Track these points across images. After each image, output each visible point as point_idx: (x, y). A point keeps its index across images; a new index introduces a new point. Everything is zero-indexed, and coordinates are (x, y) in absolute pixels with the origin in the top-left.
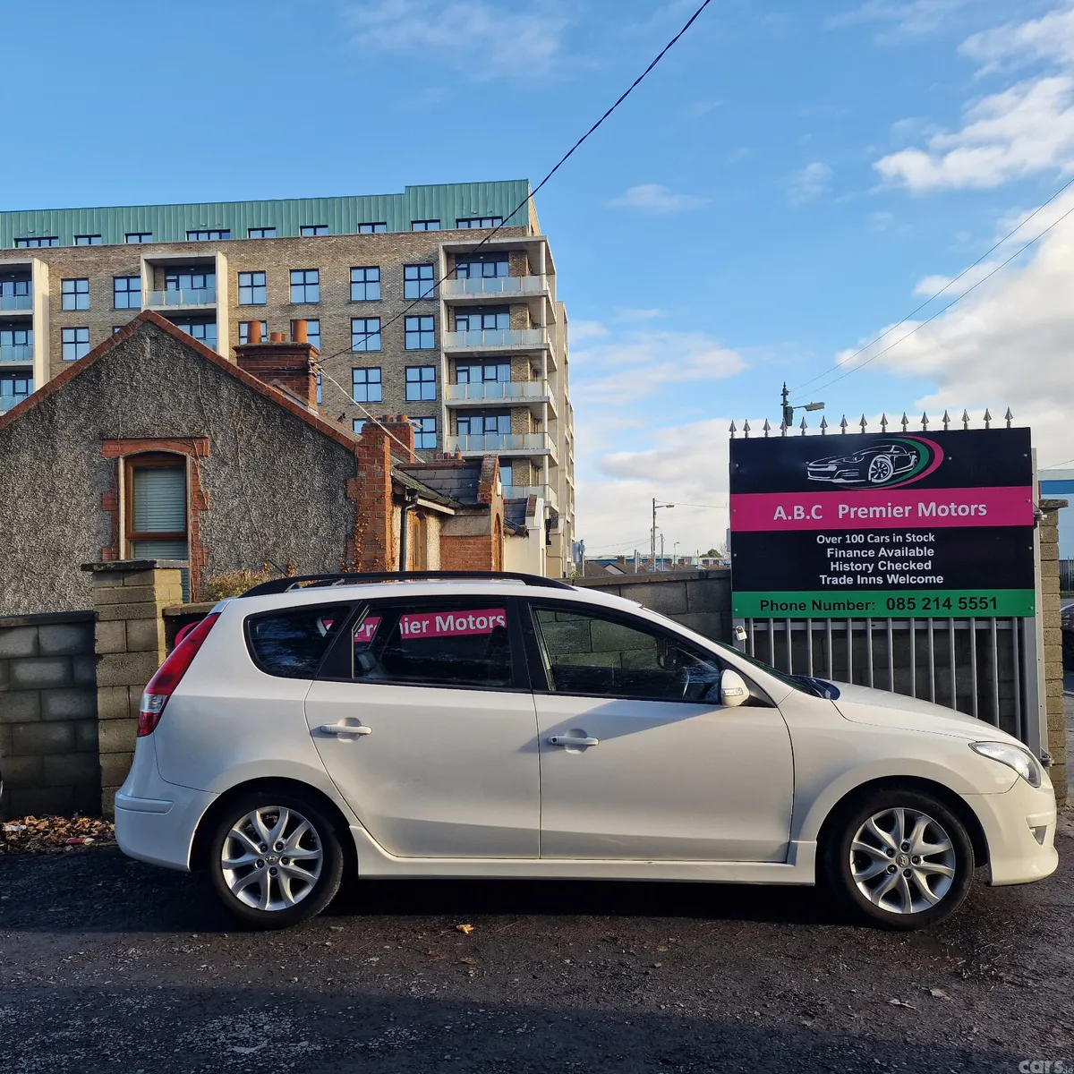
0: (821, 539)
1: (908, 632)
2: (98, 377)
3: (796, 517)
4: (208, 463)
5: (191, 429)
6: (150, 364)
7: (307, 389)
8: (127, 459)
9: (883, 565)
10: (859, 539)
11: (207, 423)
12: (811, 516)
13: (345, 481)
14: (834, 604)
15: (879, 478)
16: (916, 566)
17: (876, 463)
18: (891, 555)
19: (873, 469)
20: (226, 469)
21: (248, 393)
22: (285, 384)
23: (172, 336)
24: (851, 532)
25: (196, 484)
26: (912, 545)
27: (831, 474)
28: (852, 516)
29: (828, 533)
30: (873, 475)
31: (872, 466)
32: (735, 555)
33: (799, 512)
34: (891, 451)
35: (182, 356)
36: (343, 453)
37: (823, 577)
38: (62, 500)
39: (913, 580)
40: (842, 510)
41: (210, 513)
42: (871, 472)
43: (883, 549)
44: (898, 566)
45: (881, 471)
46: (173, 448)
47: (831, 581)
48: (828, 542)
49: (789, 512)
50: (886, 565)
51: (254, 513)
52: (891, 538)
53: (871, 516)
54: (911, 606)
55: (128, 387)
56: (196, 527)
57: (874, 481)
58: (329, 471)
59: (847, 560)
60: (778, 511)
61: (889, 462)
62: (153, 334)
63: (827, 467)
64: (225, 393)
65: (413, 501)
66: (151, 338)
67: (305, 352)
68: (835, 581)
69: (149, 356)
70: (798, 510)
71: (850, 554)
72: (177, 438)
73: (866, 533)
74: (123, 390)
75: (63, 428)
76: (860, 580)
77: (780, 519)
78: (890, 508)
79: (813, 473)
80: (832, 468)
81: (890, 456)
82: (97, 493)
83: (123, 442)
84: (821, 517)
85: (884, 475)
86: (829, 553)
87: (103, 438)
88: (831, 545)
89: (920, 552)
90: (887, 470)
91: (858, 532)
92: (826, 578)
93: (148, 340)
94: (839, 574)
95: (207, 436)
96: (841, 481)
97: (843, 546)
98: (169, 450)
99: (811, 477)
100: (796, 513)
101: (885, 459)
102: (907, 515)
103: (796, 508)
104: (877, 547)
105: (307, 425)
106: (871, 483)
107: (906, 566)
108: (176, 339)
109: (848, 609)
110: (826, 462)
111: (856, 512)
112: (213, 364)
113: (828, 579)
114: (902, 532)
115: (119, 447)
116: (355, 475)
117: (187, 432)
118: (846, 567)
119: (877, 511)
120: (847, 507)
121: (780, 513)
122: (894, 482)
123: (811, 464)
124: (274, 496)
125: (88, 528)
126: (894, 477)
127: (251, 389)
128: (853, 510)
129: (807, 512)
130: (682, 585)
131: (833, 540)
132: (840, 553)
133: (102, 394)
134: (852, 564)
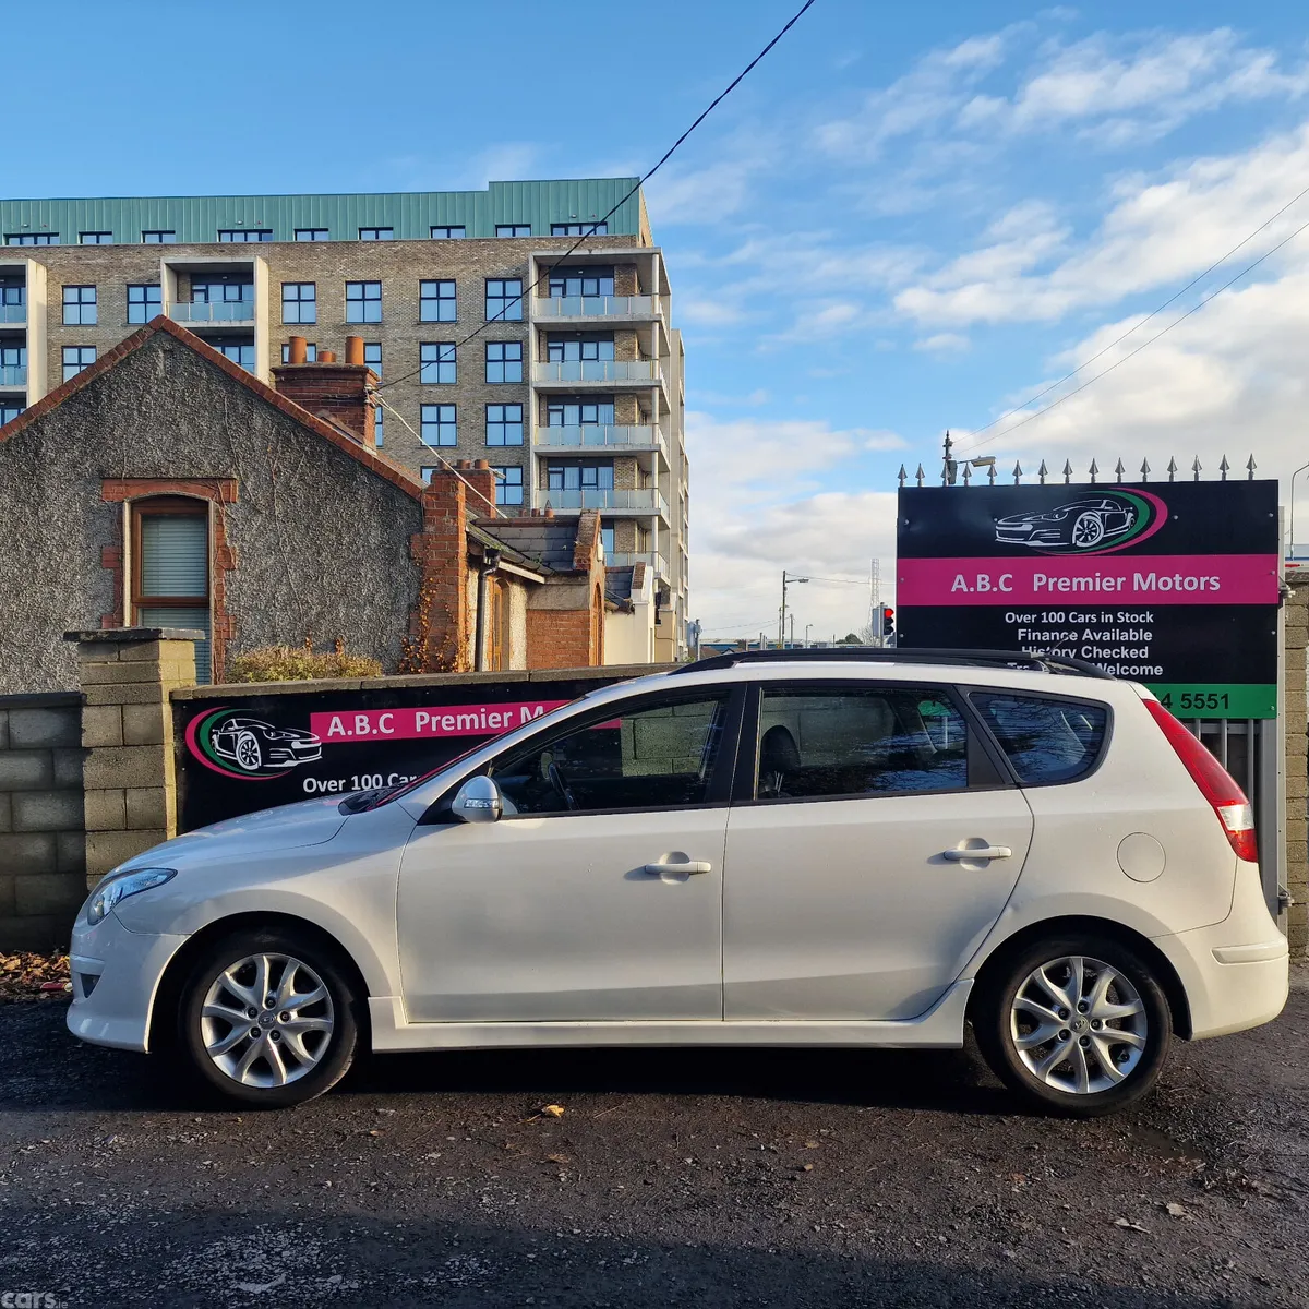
0: (1011, 618)
2: (97, 398)
3: (979, 589)
4: (236, 511)
5: (215, 468)
6: (164, 384)
7: (363, 423)
8: (133, 504)
10: (1058, 617)
11: (235, 461)
13: (408, 538)
15: (1084, 541)
17: (1082, 522)
19: (1078, 530)
21: (288, 424)
22: (335, 416)
23: (192, 350)
24: (1049, 609)
25: (220, 537)
26: (1125, 627)
27: (1025, 535)
28: (1051, 589)
29: (1020, 610)
30: (1078, 537)
31: (1077, 525)
33: (983, 582)
34: (1102, 507)
35: (204, 375)
36: (405, 501)
38: (51, 552)
40: (1039, 580)
41: (237, 573)
42: (1075, 533)
45: (1088, 532)
46: (193, 491)
48: (1019, 621)
49: (971, 582)
51: (293, 576)
52: (1099, 618)
53: (1075, 589)
55: (136, 413)
56: (220, 592)
57: (1079, 544)
58: (388, 524)
60: (957, 581)
61: (1099, 521)
62: (168, 346)
64: (258, 423)
65: (493, 564)
66: (164, 352)
67: (360, 377)
69: (161, 375)
70: (983, 579)
72: (197, 479)
73: (1067, 609)
74: (128, 417)
75: (52, 463)
77: (959, 590)
78: (1098, 580)
79: (1003, 534)
80: (1027, 527)
81: (1100, 513)
82: (95, 547)
83: (130, 482)
84: (1011, 589)
85: (1092, 537)
87: (103, 476)
88: (1023, 625)
90: (1095, 531)
91: (1057, 609)
93: (161, 354)
95: (235, 476)
98: (187, 494)
99: (1000, 539)
100: (980, 583)
101: (1093, 517)
102: (1119, 588)
103: (980, 577)
105: (363, 466)
106: (1075, 547)
110: (1019, 519)
111: (1055, 584)
112: (244, 387)
114: (1113, 610)
115: (123, 488)
116: (421, 530)
117: (208, 470)
119: (1082, 582)
120: (1044, 577)
121: (959, 583)
122: (1106, 545)
123: (1001, 522)
124: (319, 554)
125: (84, 590)
126: (1104, 541)
127: (291, 419)
128: (1051, 581)
129: (994, 582)
131: (1026, 618)
133: (100, 420)
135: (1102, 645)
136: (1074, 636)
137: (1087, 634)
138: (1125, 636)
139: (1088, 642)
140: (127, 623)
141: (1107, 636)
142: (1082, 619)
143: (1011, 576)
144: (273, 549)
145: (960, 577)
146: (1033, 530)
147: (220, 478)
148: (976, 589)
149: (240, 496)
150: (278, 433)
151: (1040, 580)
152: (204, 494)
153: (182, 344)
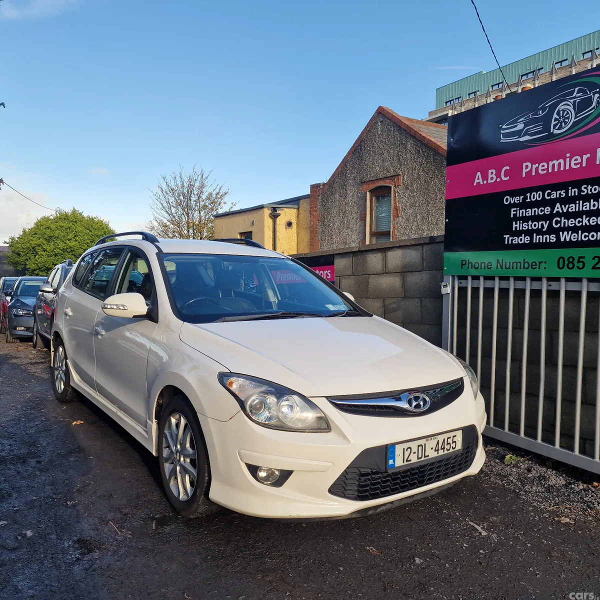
0: (508, 200)
1: (579, 294)
3: (490, 181)
4: (400, 190)
9: (557, 222)
10: (537, 196)
12: (501, 178)
14: (513, 263)
15: (559, 129)
16: (589, 221)
17: (558, 114)
18: (565, 211)
19: (556, 120)
20: (408, 192)
25: (395, 203)
26: (587, 198)
27: (519, 133)
28: (534, 174)
29: (513, 194)
30: (555, 126)
31: (555, 116)
32: (447, 220)
34: (574, 95)
35: (392, 129)
37: (506, 237)
39: (585, 237)
41: (400, 218)
42: (553, 123)
43: (558, 205)
44: (571, 223)
47: (512, 240)
48: (512, 202)
49: (485, 177)
50: (560, 222)
51: (419, 217)
52: (567, 193)
53: (550, 171)
54: (581, 265)
56: (394, 227)
57: (556, 132)
59: (525, 219)
61: (571, 108)
63: (516, 126)
66: (381, 122)
68: (516, 240)
70: (492, 173)
71: (530, 212)
73: (543, 189)
76: (537, 238)
78: (568, 160)
79: (505, 135)
80: (520, 126)
81: (572, 101)
84: (508, 178)
85: (566, 123)
86: (513, 213)
88: (515, 205)
89: (594, 205)
90: (568, 118)
91: (536, 189)
92: (508, 238)
94: (518, 233)
95: (400, 173)
96: (527, 138)
97: (524, 205)
98: (385, 185)
99: (503, 140)
100: (490, 176)
101: (568, 106)
102: (584, 165)
103: (490, 171)
104: (552, 203)
106: (552, 135)
107: (579, 222)
108: (390, 120)
109: (524, 268)
110: (516, 122)
111: (537, 169)
112: (405, 130)
113: (510, 239)
114: (577, 184)
118: (525, 226)
119: (556, 164)
120: (529, 164)
121: (479, 179)
123: (504, 127)
124: (428, 206)
125: (356, 230)
126: (575, 124)
127: (420, 141)
128: (534, 167)
129: (498, 175)
130: (420, 248)
132: (521, 213)
134: (530, 223)
135: (568, 216)
136: (547, 210)
137: (558, 208)
138: (587, 206)
139: (558, 214)
140: (367, 242)
141: (573, 208)
142: (554, 195)
143: (508, 168)
144: (413, 206)
145: (479, 174)
146: (524, 128)
147: (396, 175)
148: (487, 181)
149: (403, 183)
150: (416, 149)
151: (527, 167)
152: (390, 184)
153: (386, 117)
